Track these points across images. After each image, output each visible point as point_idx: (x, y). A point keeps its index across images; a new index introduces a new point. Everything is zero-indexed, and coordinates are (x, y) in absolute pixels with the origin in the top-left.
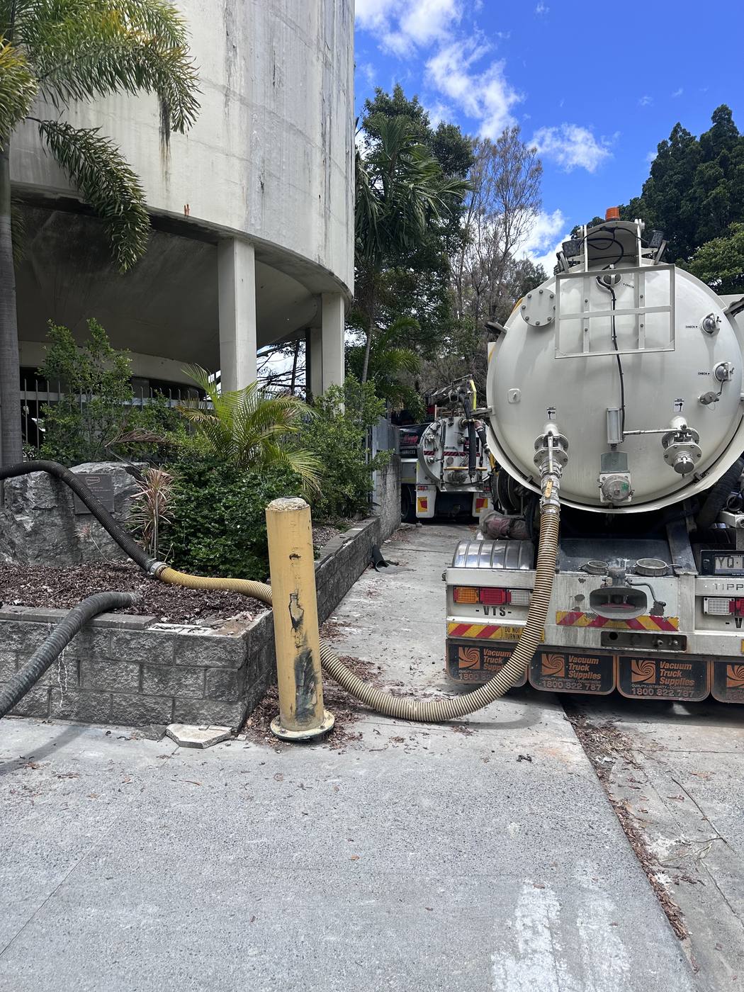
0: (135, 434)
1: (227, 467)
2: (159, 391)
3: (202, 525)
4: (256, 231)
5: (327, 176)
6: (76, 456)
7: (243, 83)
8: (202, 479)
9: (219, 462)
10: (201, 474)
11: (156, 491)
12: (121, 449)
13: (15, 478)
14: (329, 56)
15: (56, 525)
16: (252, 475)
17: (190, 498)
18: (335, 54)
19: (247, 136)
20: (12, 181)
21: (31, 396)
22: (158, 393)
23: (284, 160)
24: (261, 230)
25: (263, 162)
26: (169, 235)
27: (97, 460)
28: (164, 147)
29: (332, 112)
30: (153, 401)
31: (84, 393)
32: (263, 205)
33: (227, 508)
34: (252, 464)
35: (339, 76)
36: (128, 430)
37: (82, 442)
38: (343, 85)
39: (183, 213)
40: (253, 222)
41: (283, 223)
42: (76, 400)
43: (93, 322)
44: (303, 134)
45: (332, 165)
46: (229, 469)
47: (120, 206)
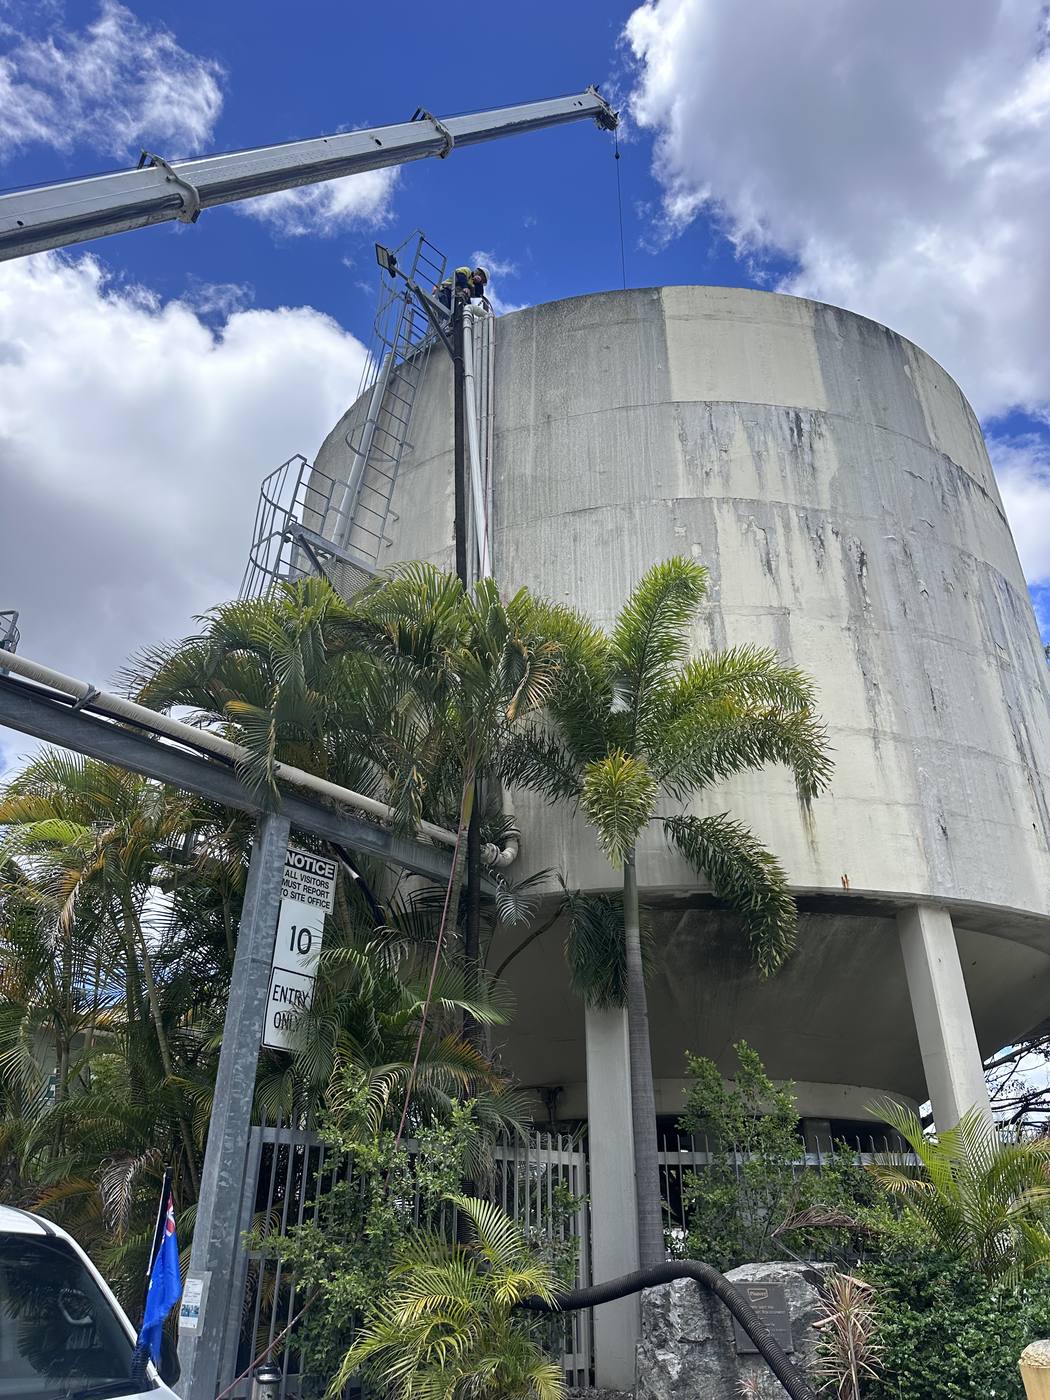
0: (813, 1213)
1: (959, 1273)
2: (841, 1140)
3: (932, 1384)
4: (946, 890)
5: (1040, 798)
6: (734, 1252)
7: (893, 719)
8: (922, 1294)
9: (947, 1262)
10: (920, 1284)
11: (848, 1318)
12: (796, 1240)
13: (655, 1288)
14: (1005, 656)
15: (710, 1371)
16: (1001, 1290)
17: (906, 1331)
18: (1013, 652)
19: (910, 776)
20: (640, 887)
21: (671, 1158)
22: (840, 1144)
23: (969, 792)
24: (954, 887)
25: (940, 801)
26: (828, 916)
27: (763, 1259)
28: (805, 814)
29: (1026, 716)
30: (836, 1158)
31: (738, 1151)
32: (950, 855)
33: (969, 1353)
34: (1006, 1265)
35: (1025, 673)
36: (801, 1207)
37: (740, 1229)
38: (1034, 681)
39: (842, 886)
40: (940, 879)
41: (985, 873)
42: (729, 1162)
43: (742, 1048)
44: (988, 754)
45: (1042, 781)
46: (963, 1275)
47: (756, 897)
